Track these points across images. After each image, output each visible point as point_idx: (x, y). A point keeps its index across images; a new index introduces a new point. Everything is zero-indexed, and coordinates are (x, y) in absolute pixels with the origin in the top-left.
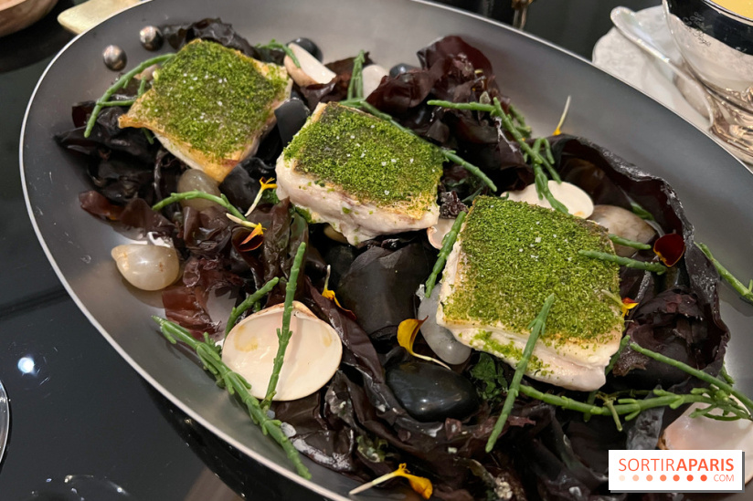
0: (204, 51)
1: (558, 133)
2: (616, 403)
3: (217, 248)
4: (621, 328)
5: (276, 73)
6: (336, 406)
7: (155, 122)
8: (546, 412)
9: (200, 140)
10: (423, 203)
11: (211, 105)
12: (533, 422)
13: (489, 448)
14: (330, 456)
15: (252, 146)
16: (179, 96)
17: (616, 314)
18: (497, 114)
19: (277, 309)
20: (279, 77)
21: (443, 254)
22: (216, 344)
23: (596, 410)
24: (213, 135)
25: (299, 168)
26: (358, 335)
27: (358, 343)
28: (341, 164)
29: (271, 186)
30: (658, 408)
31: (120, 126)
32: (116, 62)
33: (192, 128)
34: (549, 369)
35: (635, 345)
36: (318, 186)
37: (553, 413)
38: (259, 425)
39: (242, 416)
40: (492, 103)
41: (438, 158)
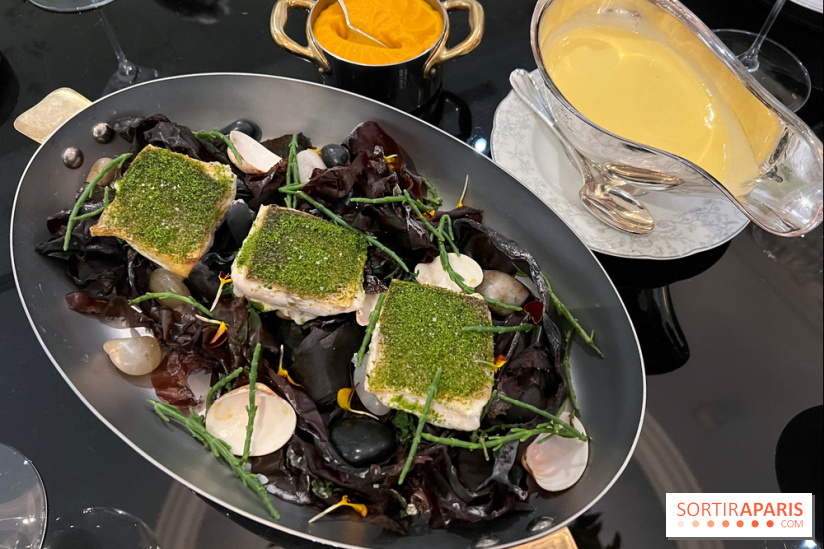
0: (157, 161)
1: (460, 205)
2: (487, 440)
3: (192, 342)
4: (490, 385)
5: (222, 173)
6: (295, 461)
7: (123, 232)
8: (441, 450)
9: (164, 243)
10: (351, 292)
11: (170, 212)
12: (431, 459)
13: (401, 482)
14: (294, 494)
15: (208, 242)
16: (140, 206)
17: (488, 374)
18: (407, 203)
19: (244, 390)
20: (224, 177)
21: (368, 330)
22: (200, 414)
23: (473, 446)
24: (175, 238)
25: (250, 276)
26: (307, 404)
27: (307, 412)
28: (283, 268)
29: (229, 281)
30: (515, 440)
31: (93, 235)
32: (74, 161)
33: (156, 235)
34: (443, 418)
35: (502, 395)
36: (266, 289)
37: (445, 450)
38: (239, 478)
39: (227, 472)
40: (403, 194)
41: (362, 243)
